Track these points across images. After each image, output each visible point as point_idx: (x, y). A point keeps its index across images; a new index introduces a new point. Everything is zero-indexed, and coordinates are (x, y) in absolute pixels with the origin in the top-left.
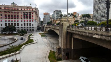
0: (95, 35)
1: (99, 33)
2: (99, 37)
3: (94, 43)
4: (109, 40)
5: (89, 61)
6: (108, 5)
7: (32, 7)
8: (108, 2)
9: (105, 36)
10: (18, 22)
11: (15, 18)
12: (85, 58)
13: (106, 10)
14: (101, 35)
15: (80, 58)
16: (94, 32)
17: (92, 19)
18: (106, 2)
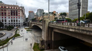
0: (70, 29)
1: (74, 27)
2: (73, 30)
3: (70, 35)
4: (80, 32)
5: (66, 50)
6: (79, 6)
7: (18, 6)
8: (79, 4)
9: (78, 29)
10: (6, 19)
11: (3, 15)
12: (63, 48)
13: (78, 10)
14: (75, 29)
15: (59, 48)
16: (69, 27)
17: (68, 16)
18: (78, 4)
